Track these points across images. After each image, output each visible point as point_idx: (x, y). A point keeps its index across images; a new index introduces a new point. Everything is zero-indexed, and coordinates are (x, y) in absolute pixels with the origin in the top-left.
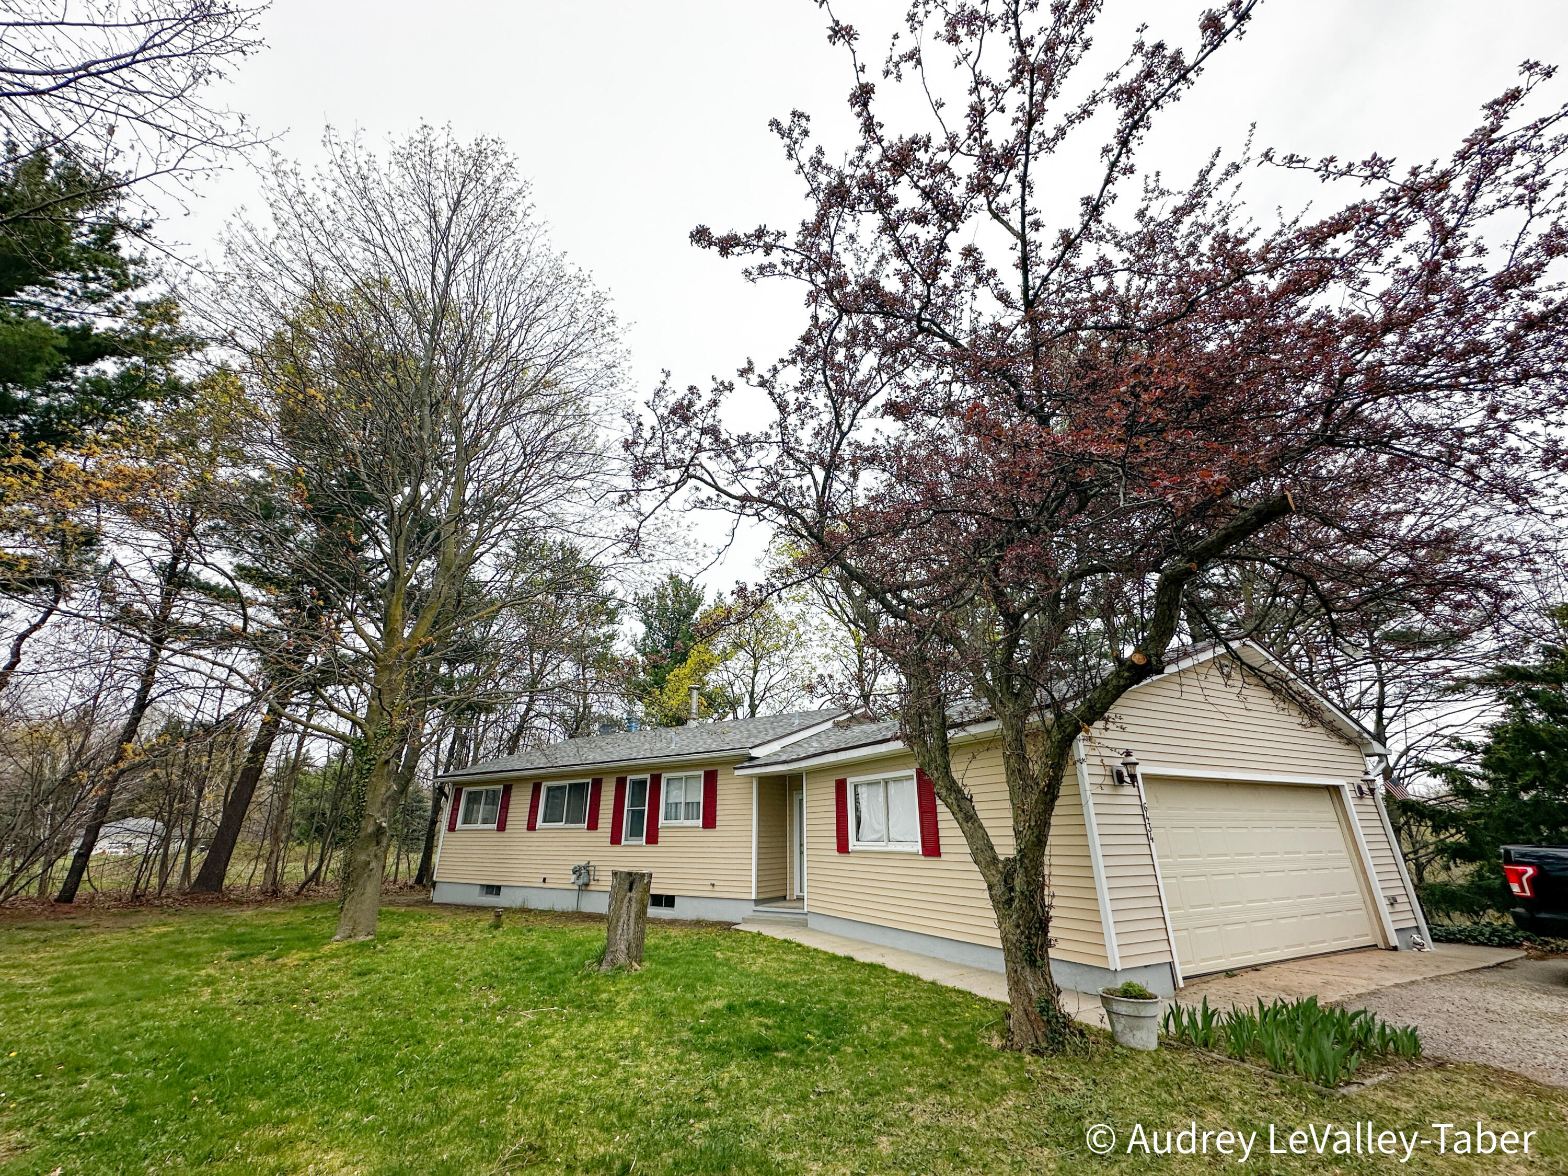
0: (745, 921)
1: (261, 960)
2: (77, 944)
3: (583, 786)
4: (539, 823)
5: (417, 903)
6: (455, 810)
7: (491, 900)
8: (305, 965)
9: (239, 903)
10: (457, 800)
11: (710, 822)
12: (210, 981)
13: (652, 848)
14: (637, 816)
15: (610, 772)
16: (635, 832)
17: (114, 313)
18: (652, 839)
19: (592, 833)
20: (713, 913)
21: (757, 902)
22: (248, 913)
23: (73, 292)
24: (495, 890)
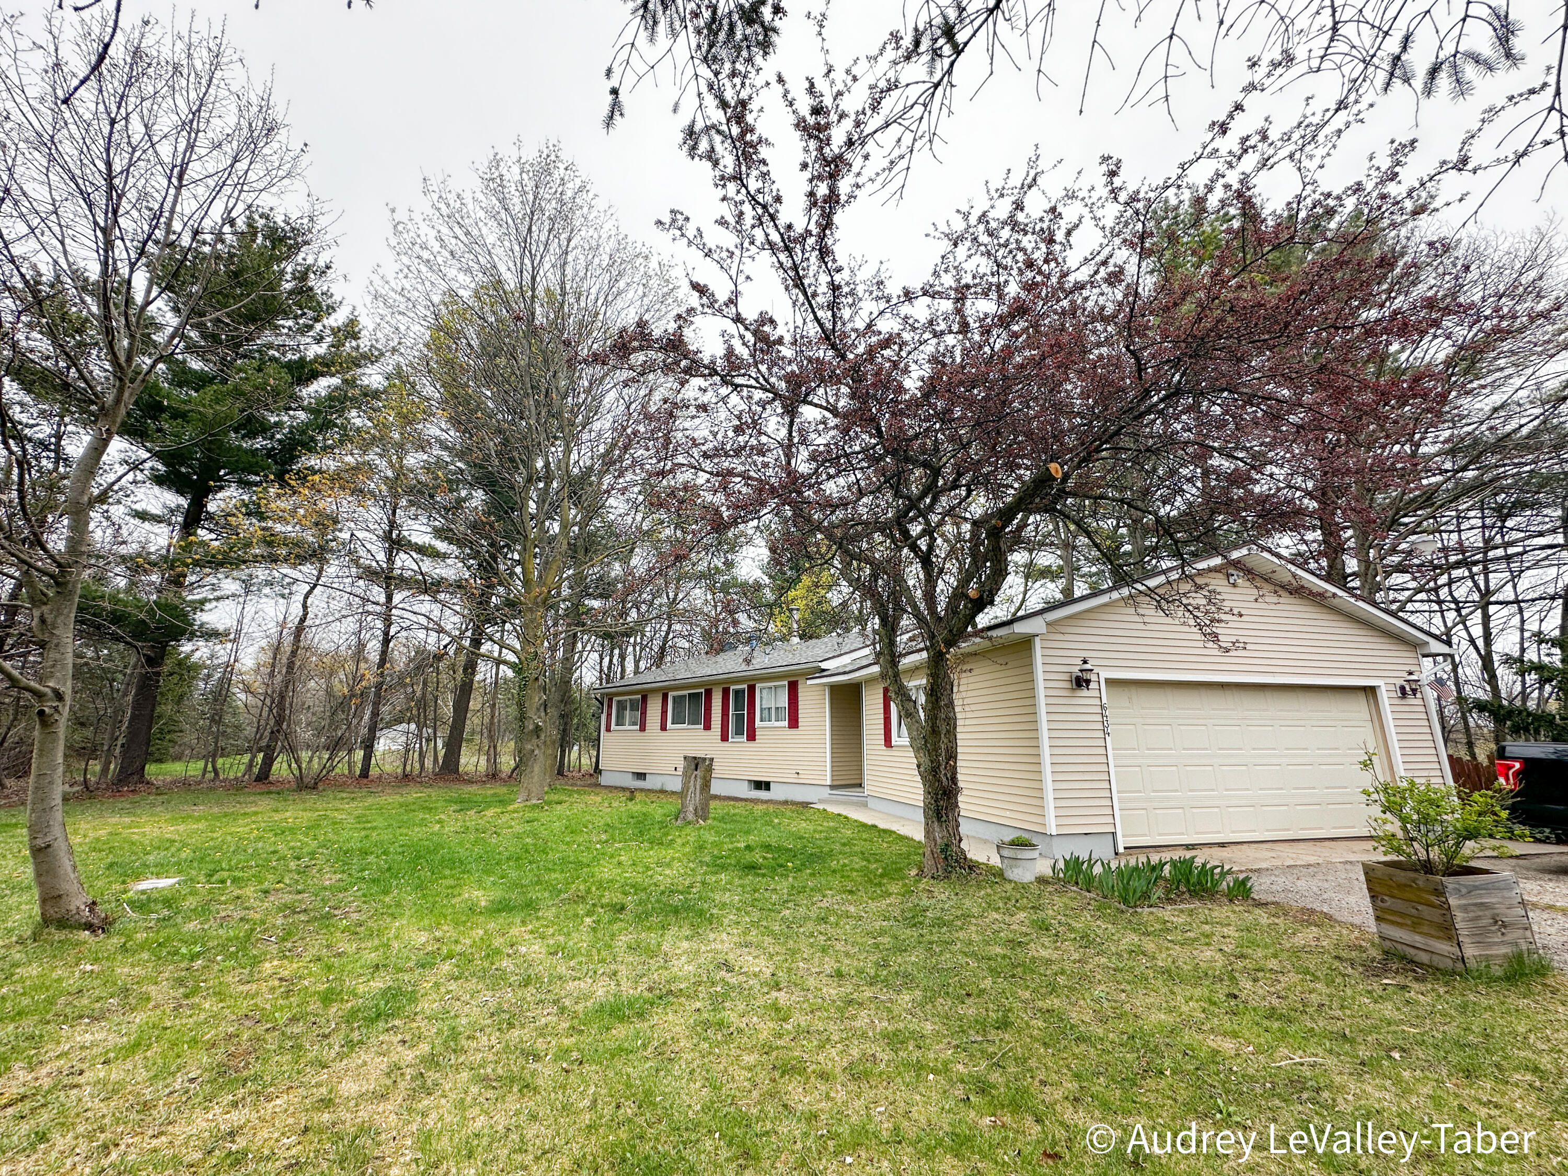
0: (821, 801)
1: (472, 812)
2: (370, 800)
3: (699, 694)
4: (669, 725)
5: (589, 786)
6: (609, 715)
7: (640, 784)
8: (498, 815)
9: (470, 782)
10: (610, 707)
11: (794, 723)
12: (440, 822)
13: (751, 744)
14: (739, 718)
15: (717, 683)
16: (739, 732)
17: (319, 340)
18: (752, 737)
19: (708, 733)
20: (799, 795)
21: (832, 787)
22: (473, 788)
23: (290, 329)
24: (641, 776)
